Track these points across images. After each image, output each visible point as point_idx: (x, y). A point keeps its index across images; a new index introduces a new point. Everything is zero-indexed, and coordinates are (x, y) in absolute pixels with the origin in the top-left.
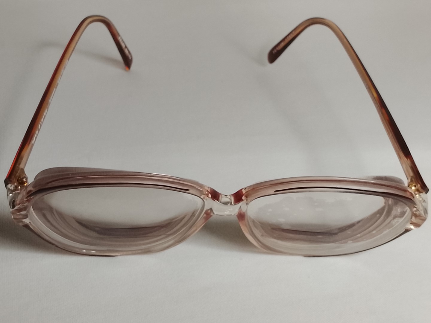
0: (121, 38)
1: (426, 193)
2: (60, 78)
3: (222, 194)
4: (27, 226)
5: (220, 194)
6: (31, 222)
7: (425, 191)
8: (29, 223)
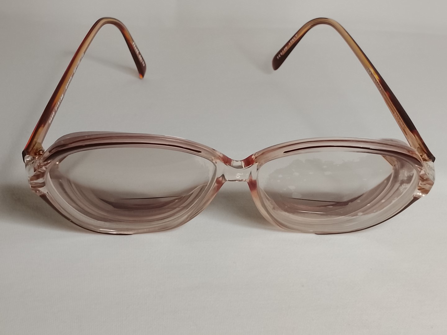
0: (135, 44)
1: (433, 161)
2: (76, 68)
3: (233, 160)
4: (44, 197)
5: (232, 160)
6: (49, 192)
7: (432, 160)
8: (46, 193)
